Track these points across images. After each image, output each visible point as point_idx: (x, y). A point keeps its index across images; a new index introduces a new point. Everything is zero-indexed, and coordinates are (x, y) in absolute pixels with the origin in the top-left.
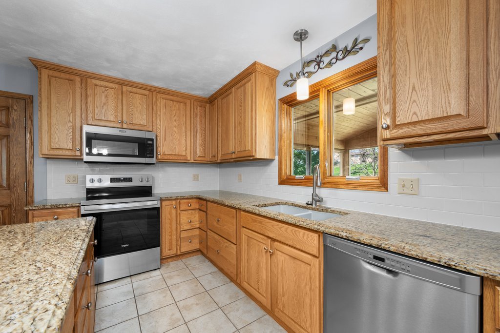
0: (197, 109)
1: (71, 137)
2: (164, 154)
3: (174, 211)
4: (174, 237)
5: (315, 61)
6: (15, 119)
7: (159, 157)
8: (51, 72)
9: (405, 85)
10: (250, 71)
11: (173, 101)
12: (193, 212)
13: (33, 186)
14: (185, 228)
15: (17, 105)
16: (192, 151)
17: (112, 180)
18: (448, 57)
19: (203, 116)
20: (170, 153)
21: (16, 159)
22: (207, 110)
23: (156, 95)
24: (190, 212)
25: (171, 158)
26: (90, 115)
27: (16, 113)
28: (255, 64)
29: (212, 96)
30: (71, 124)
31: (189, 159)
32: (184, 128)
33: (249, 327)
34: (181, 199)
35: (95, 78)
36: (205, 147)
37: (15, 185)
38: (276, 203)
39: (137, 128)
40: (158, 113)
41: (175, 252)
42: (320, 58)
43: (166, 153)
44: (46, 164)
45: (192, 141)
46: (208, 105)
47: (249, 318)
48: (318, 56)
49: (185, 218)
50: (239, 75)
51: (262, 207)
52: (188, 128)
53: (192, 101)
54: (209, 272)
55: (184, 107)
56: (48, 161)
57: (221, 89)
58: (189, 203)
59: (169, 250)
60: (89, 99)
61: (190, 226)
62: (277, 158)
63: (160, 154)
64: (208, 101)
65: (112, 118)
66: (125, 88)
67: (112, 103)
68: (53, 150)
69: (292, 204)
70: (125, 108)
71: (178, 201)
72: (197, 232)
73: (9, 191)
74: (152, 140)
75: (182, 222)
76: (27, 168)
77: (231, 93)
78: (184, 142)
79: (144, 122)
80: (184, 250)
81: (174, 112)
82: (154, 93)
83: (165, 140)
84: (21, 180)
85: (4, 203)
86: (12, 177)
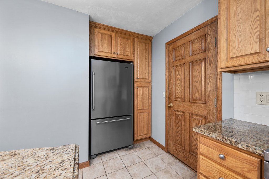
1: (258, 33)
6: (209, 42)
13: (221, 103)
15: (210, 29)
21: (210, 77)
27: (210, 37)
30: (258, 13)
37: (209, 100)
44: (233, 79)
68: (233, 59)
73: (205, 105)
76: (217, 85)
84: (213, 96)
85: (202, 114)
86: (207, 93)
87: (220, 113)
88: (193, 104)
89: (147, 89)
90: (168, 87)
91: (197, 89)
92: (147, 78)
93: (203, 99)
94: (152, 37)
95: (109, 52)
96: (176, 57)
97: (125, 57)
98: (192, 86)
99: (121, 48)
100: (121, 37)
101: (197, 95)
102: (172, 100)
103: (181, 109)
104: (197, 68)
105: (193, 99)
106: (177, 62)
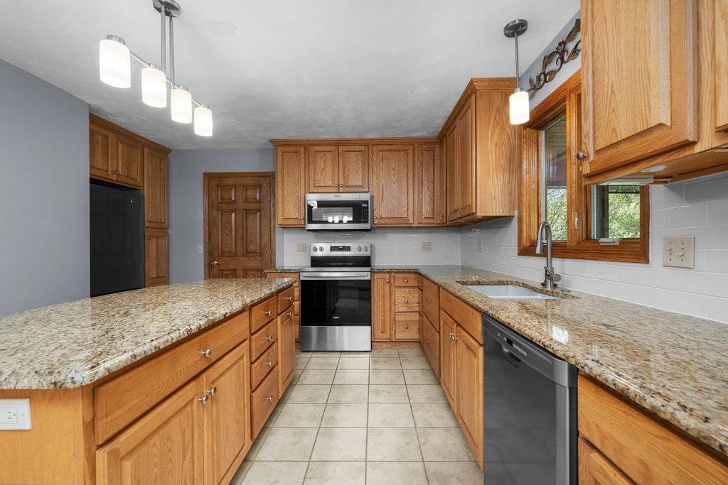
0: (422, 155)
1: (297, 207)
2: (381, 218)
3: (387, 287)
4: (388, 319)
5: (557, 52)
6: (264, 195)
7: (376, 222)
8: (283, 149)
9: (604, 85)
10: (469, 92)
11: (391, 151)
12: (411, 290)
14: (401, 310)
15: (265, 182)
16: (416, 212)
17: (333, 249)
18: (647, 30)
19: (431, 163)
20: (389, 216)
22: (437, 154)
23: (373, 148)
24: (407, 290)
25: (389, 222)
26: (312, 183)
27: (265, 189)
28: (471, 82)
29: (441, 133)
30: (297, 194)
31: (411, 222)
32: (405, 183)
33: (431, 430)
34: (395, 272)
35: (315, 145)
36: (433, 205)
37: (264, 252)
38: (499, 282)
39: (353, 190)
40: (375, 169)
41: (388, 337)
42: (562, 46)
43: (384, 216)
44: (283, 233)
45: (416, 198)
46: (437, 147)
47: (436, 422)
48: (560, 44)
49: (400, 296)
50: (460, 101)
51: (472, 284)
52: (411, 181)
53: (416, 146)
54: (421, 368)
55: (405, 156)
56: (285, 231)
57: (446, 123)
58: (405, 278)
59: (382, 333)
60: (311, 167)
61: (406, 308)
62: (516, 213)
63: (377, 218)
64: (438, 140)
65: (330, 183)
66: (341, 148)
67: (329, 168)
68: (285, 220)
69: (523, 284)
70: (341, 170)
71: (393, 274)
72: (416, 317)
73: (261, 257)
74: (366, 202)
75: (396, 301)
77: (455, 127)
78: (405, 200)
79: (360, 183)
80: (399, 336)
81: (393, 165)
82: (370, 147)
83: (382, 200)
84: (268, 248)
85: (258, 268)
86: (263, 245)
87: (274, 263)
88: (247, 259)
89: (163, 240)
90: (209, 238)
91: (252, 241)
92: (163, 221)
93: (258, 252)
94: (171, 150)
95: (104, 168)
96: (222, 199)
97: (130, 181)
98: (246, 238)
99: (123, 163)
100: (123, 142)
101: (252, 247)
102: (217, 255)
103: (231, 266)
104: (251, 218)
105: (247, 252)
106: (224, 205)
